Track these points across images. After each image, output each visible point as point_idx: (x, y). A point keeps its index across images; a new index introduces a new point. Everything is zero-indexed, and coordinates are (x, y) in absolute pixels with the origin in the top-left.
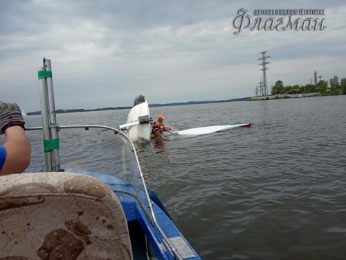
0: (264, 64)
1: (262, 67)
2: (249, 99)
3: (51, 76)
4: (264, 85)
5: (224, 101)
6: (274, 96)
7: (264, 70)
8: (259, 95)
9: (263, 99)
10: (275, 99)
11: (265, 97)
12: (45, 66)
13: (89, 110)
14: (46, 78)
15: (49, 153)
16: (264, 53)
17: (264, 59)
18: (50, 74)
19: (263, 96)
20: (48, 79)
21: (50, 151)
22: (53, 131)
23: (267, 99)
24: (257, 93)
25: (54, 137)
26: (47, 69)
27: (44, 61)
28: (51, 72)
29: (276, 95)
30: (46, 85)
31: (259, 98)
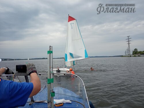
0: (129, 41)
1: (128, 43)
2: (122, 56)
3: (52, 53)
4: (129, 50)
5: (111, 57)
6: (133, 55)
7: (129, 44)
8: (127, 54)
9: (128, 57)
10: (134, 56)
11: (129, 56)
12: (50, 49)
13: (55, 58)
14: (50, 54)
15: (49, 84)
16: (128, 37)
17: (129, 39)
18: (52, 52)
19: (129, 55)
20: (51, 54)
21: (50, 83)
22: (52, 75)
23: (130, 56)
24: (126, 54)
25: (52, 78)
26: (51, 50)
27: (50, 47)
28: (52, 51)
29: (134, 55)
30: (50, 56)
31: (127, 56)
